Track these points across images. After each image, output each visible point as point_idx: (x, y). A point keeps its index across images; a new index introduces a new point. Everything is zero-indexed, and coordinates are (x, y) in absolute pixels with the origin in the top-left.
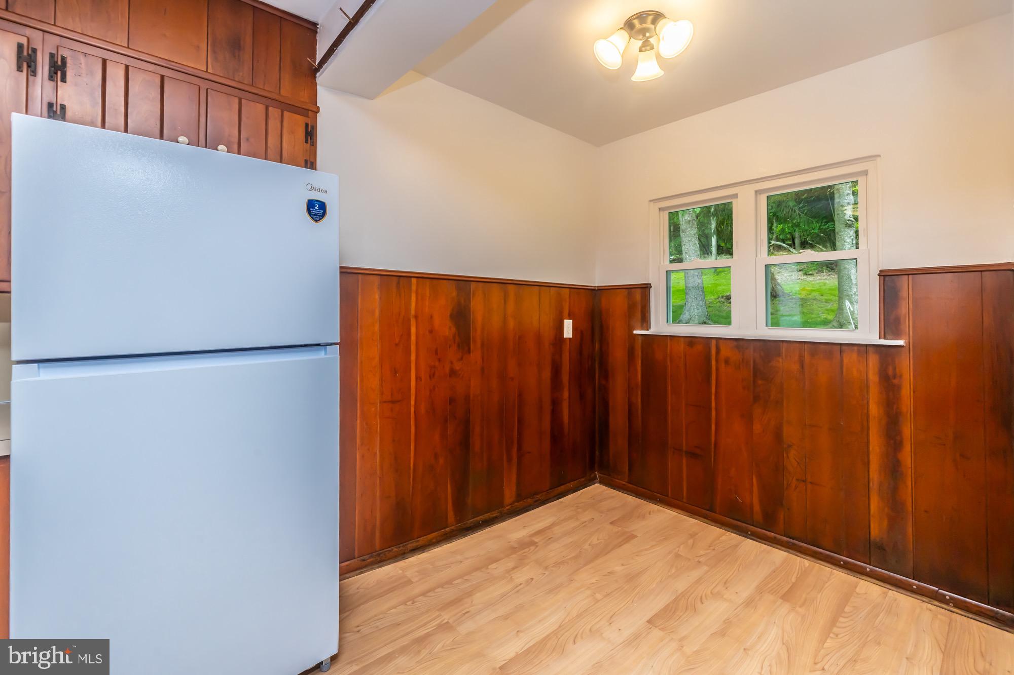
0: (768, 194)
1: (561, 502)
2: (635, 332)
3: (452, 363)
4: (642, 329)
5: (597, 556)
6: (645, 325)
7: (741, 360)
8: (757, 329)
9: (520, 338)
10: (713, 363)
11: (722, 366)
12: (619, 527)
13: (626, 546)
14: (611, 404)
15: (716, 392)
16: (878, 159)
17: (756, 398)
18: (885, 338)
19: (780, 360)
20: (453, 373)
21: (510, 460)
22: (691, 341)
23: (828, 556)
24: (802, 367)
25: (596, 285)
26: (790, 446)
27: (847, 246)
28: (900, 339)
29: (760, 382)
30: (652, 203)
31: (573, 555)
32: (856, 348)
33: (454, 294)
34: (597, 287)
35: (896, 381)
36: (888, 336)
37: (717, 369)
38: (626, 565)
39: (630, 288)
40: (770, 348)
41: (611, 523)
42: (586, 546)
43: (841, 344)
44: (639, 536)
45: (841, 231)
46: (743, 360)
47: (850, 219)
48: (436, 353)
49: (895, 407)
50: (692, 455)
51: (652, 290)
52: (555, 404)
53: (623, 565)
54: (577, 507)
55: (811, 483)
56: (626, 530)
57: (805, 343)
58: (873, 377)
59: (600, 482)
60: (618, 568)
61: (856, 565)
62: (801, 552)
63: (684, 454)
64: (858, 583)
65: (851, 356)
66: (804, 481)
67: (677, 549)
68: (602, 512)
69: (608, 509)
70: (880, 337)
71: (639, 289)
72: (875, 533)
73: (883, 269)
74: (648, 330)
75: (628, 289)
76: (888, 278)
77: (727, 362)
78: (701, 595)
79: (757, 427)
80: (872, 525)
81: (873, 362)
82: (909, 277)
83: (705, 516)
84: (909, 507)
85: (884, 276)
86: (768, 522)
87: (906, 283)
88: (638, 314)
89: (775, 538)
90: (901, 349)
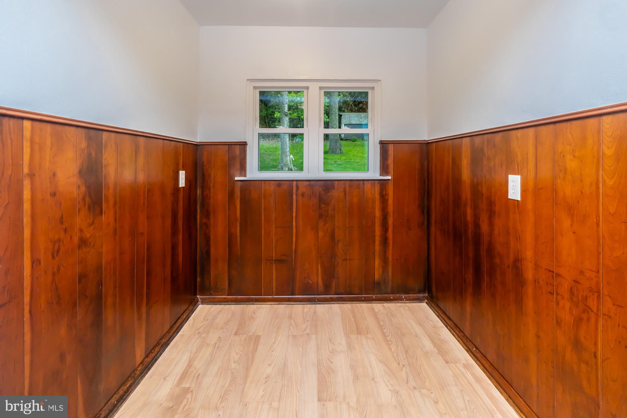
0: (325, 91)
1: (183, 336)
2: (236, 178)
3: (81, 230)
4: (241, 176)
5: (247, 369)
6: (243, 173)
7: (312, 193)
8: (319, 173)
9: (149, 191)
10: (294, 197)
11: (300, 198)
12: (243, 334)
13: (260, 347)
14: (212, 237)
15: (296, 216)
16: (379, 82)
17: (321, 216)
18: (383, 176)
19: (334, 191)
20: (83, 242)
21: (140, 319)
22: (279, 183)
23: (357, 297)
24: (345, 194)
25: (198, 141)
26: (338, 241)
27: (286, 126)
28: (388, 176)
29: (323, 206)
30: (248, 82)
31: (229, 380)
32: (370, 182)
33: (84, 145)
34: (199, 142)
35: (386, 197)
36: (384, 175)
37: (297, 201)
38: (272, 363)
39: (230, 145)
40: (328, 185)
41: (235, 334)
42: (233, 366)
43: (363, 180)
44: (261, 334)
45: (283, 118)
46: (313, 193)
48: (62, 222)
49: (386, 210)
50: (279, 261)
51: (248, 147)
52: (174, 248)
53: (270, 365)
54: (199, 333)
55: (349, 260)
56: (250, 334)
57: (347, 180)
58: (377, 196)
59: (203, 303)
60: (269, 370)
61: (369, 297)
62: (344, 301)
63: (274, 262)
64: (373, 306)
65: (368, 186)
66: (346, 260)
67: (290, 332)
68: (222, 328)
69: (224, 324)
70: (380, 175)
71: (239, 145)
72: (377, 277)
73: (381, 141)
74: (246, 177)
75: (228, 145)
76: (384, 145)
77: (303, 195)
78: (327, 358)
79: (321, 234)
80: (376, 273)
81: (377, 189)
82: (392, 144)
83: (289, 300)
84: (390, 259)
85: (382, 144)
86: (327, 289)
87: (391, 148)
88: (238, 165)
89: (331, 298)
90: (389, 181)
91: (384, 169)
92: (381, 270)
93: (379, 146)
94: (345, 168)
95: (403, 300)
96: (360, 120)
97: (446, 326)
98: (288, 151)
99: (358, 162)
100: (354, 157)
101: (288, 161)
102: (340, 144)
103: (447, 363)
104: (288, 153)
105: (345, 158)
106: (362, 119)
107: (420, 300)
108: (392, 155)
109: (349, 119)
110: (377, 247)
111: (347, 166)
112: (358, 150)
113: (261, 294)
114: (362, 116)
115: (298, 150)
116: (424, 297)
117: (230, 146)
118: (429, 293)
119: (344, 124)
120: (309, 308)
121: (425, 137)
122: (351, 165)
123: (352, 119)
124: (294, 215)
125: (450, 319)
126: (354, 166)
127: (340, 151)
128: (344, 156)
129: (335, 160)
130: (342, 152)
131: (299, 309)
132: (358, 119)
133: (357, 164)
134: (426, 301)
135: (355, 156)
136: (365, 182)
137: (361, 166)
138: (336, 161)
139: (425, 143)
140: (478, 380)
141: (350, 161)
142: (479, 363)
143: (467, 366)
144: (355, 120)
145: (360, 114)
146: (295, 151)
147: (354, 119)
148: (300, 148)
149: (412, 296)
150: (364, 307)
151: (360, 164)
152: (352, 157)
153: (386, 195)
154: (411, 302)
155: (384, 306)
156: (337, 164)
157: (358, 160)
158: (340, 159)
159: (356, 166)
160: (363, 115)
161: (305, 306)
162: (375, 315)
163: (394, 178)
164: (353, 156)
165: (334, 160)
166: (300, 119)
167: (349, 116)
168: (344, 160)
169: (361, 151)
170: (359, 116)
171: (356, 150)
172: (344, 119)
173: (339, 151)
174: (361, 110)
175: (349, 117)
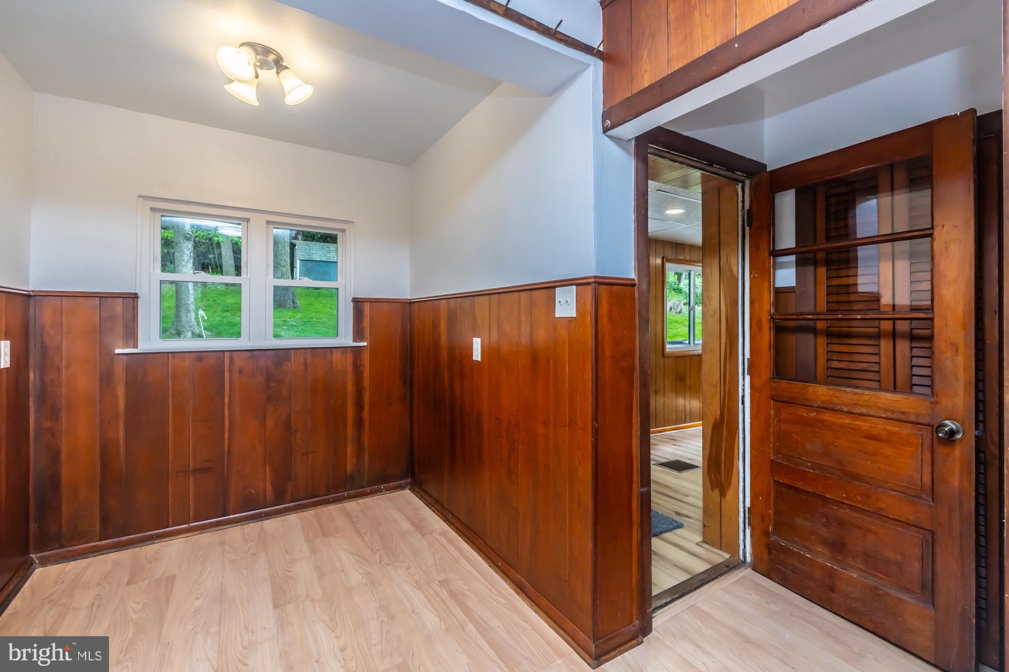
2: (117, 351)
4: (126, 346)
6: (132, 341)
7: (255, 368)
8: (265, 340)
10: (227, 375)
11: (236, 375)
12: (144, 580)
15: (230, 402)
17: (269, 399)
18: (356, 342)
19: (289, 364)
22: (200, 355)
24: (306, 367)
25: (31, 289)
26: (296, 430)
28: (364, 342)
29: (272, 384)
30: (141, 199)
32: (340, 349)
34: (33, 291)
36: (358, 341)
37: (230, 380)
38: (201, 596)
39: (103, 297)
40: (281, 355)
41: (129, 584)
43: (331, 348)
44: (176, 573)
45: (180, 243)
46: (257, 368)
47: (190, 233)
49: (361, 384)
50: (201, 471)
51: (140, 302)
53: (197, 599)
54: (51, 601)
55: (311, 453)
56: (156, 577)
57: (308, 348)
58: (350, 368)
61: (339, 496)
62: (304, 508)
63: (191, 473)
64: (344, 506)
65: (337, 357)
66: (307, 453)
67: (225, 558)
68: (99, 584)
69: (101, 578)
70: (354, 341)
71: (122, 298)
72: (349, 469)
73: (355, 298)
74: (137, 348)
75: (100, 297)
76: (358, 303)
77: (241, 372)
78: (284, 569)
79: (269, 423)
80: (348, 465)
81: (350, 357)
82: (369, 303)
83: (218, 524)
84: (366, 445)
85: (355, 302)
86: (279, 497)
87: (367, 307)
88: (120, 330)
89: (285, 508)
90: (365, 348)
91: (358, 334)
92: (355, 459)
93: (351, 304)
94: (303, 331)
95: (382, 492)
96: (328, 255)
97: (428, 506)
98: (192, 303)
99: (325, 323)
100: (318, 314)
101: (191, 319)
102: (293, 293)
103: (423, 535)
104: (192, 307)
105: (302, 316)
106: (332, 253)
107: (402, 487)
108: (369, 316)
109: (308, 251)
110: (350, 432)
111: (306, 329)
112: (325, 302)
113: (168, 525)
114: (331, 249)
115: (211, 300)
116: (406, 483)
117: (103, 299)
118: (412, 477)
119: (300, 260)
120: (252, 528)
121: (407, 294)
122: (313, 327)
123: (314, 252)
124: (227, 400)
125: (431, 496)
126: (317, 328)
127: (292, 304)
128: (301, 312)
129: (284, 319)
130: (296, 305)
131: (234, 533)
132: (325, 253)
133: (322, 326)
134: (409, 486)
135: (318, 312)
136: (333, 350)
137: (329, 329)
138: (285, 321)
139: (407, 302)
140: (450, 541)
141: (310, 321)
142: (453, 527)
143: (442, 534)
144: (319, 255)
145: (328, 246)
146: (205, 303)
147: (318, 252)
148: (213, 297)
149: (393, 485)
150: (333, 508)
151: (327, 325)
152: (314, 314)
153: (360, 366)
154: (392, 491)
155: (358, 502)
156: (287, 326)
157: (323, 319)
158: (294, 317)
159: (320, 328)
160: (332, 247)
161: (246, 526)
162: (348, 515)
163: (372, 346)
164: (316, 312)
165: (282, 319)
166: (212, 245)
167: (308, 247)
168: (301, 318)
169: (329, 306)
170: (326, 248)
171: (321, 303)
172: (299, 251)
173: (290, 305)
174: (328, 239)
175: (308, 249)
